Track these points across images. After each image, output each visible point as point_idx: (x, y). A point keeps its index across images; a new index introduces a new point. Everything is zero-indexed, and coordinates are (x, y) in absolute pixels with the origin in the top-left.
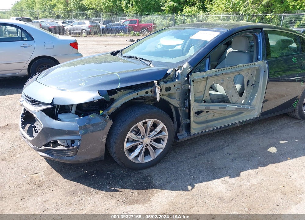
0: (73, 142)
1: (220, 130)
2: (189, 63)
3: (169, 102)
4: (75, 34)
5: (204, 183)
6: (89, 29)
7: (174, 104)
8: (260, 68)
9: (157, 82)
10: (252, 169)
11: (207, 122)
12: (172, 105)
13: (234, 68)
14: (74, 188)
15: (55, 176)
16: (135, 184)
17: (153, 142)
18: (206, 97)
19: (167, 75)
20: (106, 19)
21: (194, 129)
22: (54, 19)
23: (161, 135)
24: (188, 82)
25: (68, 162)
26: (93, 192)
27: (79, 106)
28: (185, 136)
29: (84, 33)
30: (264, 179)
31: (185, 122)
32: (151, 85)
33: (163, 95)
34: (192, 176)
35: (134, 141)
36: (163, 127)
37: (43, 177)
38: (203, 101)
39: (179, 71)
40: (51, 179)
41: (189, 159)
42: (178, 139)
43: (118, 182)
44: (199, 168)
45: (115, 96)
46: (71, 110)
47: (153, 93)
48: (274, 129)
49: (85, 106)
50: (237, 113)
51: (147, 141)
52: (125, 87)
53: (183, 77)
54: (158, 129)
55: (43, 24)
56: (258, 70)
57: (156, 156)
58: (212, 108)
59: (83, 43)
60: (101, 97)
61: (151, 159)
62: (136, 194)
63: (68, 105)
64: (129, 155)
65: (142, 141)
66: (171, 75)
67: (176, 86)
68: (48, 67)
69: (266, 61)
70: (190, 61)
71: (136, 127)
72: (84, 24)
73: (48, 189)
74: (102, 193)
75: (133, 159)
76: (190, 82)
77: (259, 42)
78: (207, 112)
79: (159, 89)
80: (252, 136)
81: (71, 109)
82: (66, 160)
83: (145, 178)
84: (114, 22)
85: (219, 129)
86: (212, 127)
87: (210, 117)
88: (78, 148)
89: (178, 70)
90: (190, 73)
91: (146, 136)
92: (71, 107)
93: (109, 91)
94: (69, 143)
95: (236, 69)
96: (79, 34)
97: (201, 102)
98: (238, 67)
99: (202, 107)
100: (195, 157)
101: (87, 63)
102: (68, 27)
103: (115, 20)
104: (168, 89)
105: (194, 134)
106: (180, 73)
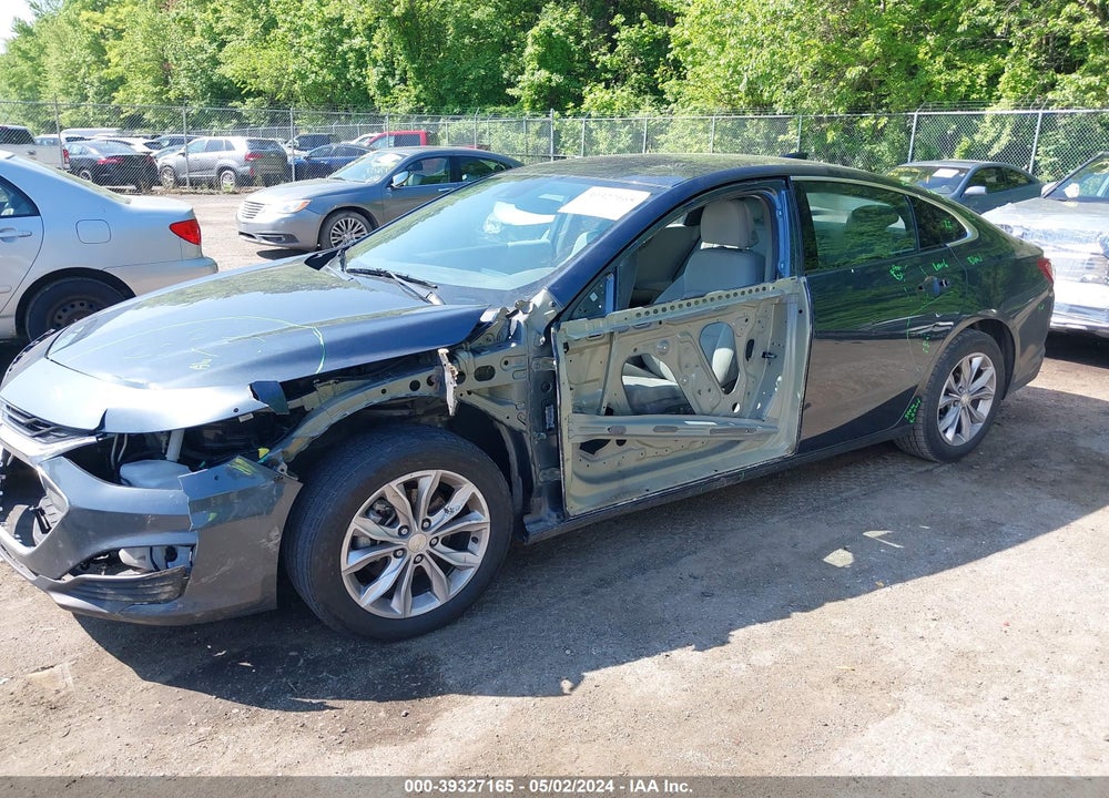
0: (171, 553)
1: (664, 501)
2: (551, 290)
3: (492, 413)
4: (195, 183)
5: (603, 670)
6: (248, 168)
7: (506, 421)
8: (784, 301)
9: (447, 351)
10: (761, 622)
11: (623, 475)
12: (502, 423)
13: (697, 303)
14: (173, 708)
15: (110, 675)
16: (380, 687)
17: (440, 546)
18: (615, 396)
19: (481, 328)
20: (310, 130)
21: (577, 499)
22: (118, 131)
23: (468, 523)
24: (548, 349)
25: (157, 623)
26: (237, 715)
27: (192, 436)
28: (549, 524)
29: (228, 182)
30: (797, 650)
31: (549, 478)
32: (429, 360)
33: (469, 393)
34: (568, 652)
35: (374, 544)
36: (474, 496)
37: (70, 680)
38: (604, 410)
39: (520, 317)
40: (96, 684)
41: (563, 600)
42: (527, 534)
43: (325, 680)
44: (592, 626)
45: (307, 401)
46: (166, 449)
47: (436, 388)
48: (849, 493)
49: (209, 435)
50: (718, 444)
51: (418, 542)
52: (342, 370)
53: (534, 333)
54: (457, 502)
55: (75, 148)
56: (781, 305)
57: (454, 591)
58: (630, 429)
59: (225, 219)
60: (260, 405)
61: (436, 604)
62: (382, 714)
63: (153, 435)
64: (360, 592)
65: (402, 543)
66: (494, 330)
67: (513, 363)
68: (91, 306)
69: (804, 279)
70: (553, 286)
71: (382, 499)
72: (230, 147)
73: (84, 717)
74: (269, 716)
75: (373, 604)
76: (557, 351)
77: (780, 220)
78: (621, 443)
79: (453, 372)
80: (775, 520)
81: (164, 445)
82: (147, 613)
83: (413, 667)
84: (338, 141)
85: (661, 496)
86: (638, 491)
87: (630, 459)
88: (186, 572)
89: (515, 312)
90: (557, 320)
91: (416, 528)
92: (164, 439)
93: (285, 385)
94: (160, 556)
95: (702, 307)
96: (211, 186)
97: (598, 413)
98: (708, 300)
99: (601, 427)
100: (585, 593)
101: (241, 292)
102: (168, 158)
103: (341, 134)
104: (485, 374)
105: (579, 517)
106: (522, 321)
